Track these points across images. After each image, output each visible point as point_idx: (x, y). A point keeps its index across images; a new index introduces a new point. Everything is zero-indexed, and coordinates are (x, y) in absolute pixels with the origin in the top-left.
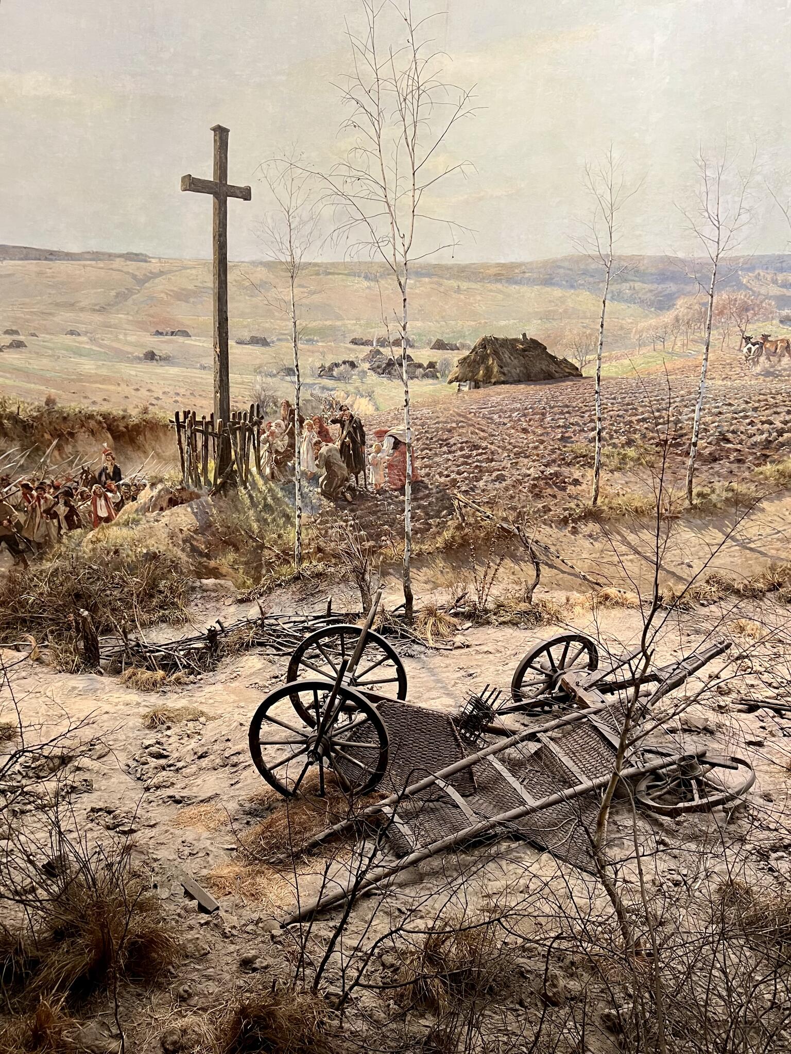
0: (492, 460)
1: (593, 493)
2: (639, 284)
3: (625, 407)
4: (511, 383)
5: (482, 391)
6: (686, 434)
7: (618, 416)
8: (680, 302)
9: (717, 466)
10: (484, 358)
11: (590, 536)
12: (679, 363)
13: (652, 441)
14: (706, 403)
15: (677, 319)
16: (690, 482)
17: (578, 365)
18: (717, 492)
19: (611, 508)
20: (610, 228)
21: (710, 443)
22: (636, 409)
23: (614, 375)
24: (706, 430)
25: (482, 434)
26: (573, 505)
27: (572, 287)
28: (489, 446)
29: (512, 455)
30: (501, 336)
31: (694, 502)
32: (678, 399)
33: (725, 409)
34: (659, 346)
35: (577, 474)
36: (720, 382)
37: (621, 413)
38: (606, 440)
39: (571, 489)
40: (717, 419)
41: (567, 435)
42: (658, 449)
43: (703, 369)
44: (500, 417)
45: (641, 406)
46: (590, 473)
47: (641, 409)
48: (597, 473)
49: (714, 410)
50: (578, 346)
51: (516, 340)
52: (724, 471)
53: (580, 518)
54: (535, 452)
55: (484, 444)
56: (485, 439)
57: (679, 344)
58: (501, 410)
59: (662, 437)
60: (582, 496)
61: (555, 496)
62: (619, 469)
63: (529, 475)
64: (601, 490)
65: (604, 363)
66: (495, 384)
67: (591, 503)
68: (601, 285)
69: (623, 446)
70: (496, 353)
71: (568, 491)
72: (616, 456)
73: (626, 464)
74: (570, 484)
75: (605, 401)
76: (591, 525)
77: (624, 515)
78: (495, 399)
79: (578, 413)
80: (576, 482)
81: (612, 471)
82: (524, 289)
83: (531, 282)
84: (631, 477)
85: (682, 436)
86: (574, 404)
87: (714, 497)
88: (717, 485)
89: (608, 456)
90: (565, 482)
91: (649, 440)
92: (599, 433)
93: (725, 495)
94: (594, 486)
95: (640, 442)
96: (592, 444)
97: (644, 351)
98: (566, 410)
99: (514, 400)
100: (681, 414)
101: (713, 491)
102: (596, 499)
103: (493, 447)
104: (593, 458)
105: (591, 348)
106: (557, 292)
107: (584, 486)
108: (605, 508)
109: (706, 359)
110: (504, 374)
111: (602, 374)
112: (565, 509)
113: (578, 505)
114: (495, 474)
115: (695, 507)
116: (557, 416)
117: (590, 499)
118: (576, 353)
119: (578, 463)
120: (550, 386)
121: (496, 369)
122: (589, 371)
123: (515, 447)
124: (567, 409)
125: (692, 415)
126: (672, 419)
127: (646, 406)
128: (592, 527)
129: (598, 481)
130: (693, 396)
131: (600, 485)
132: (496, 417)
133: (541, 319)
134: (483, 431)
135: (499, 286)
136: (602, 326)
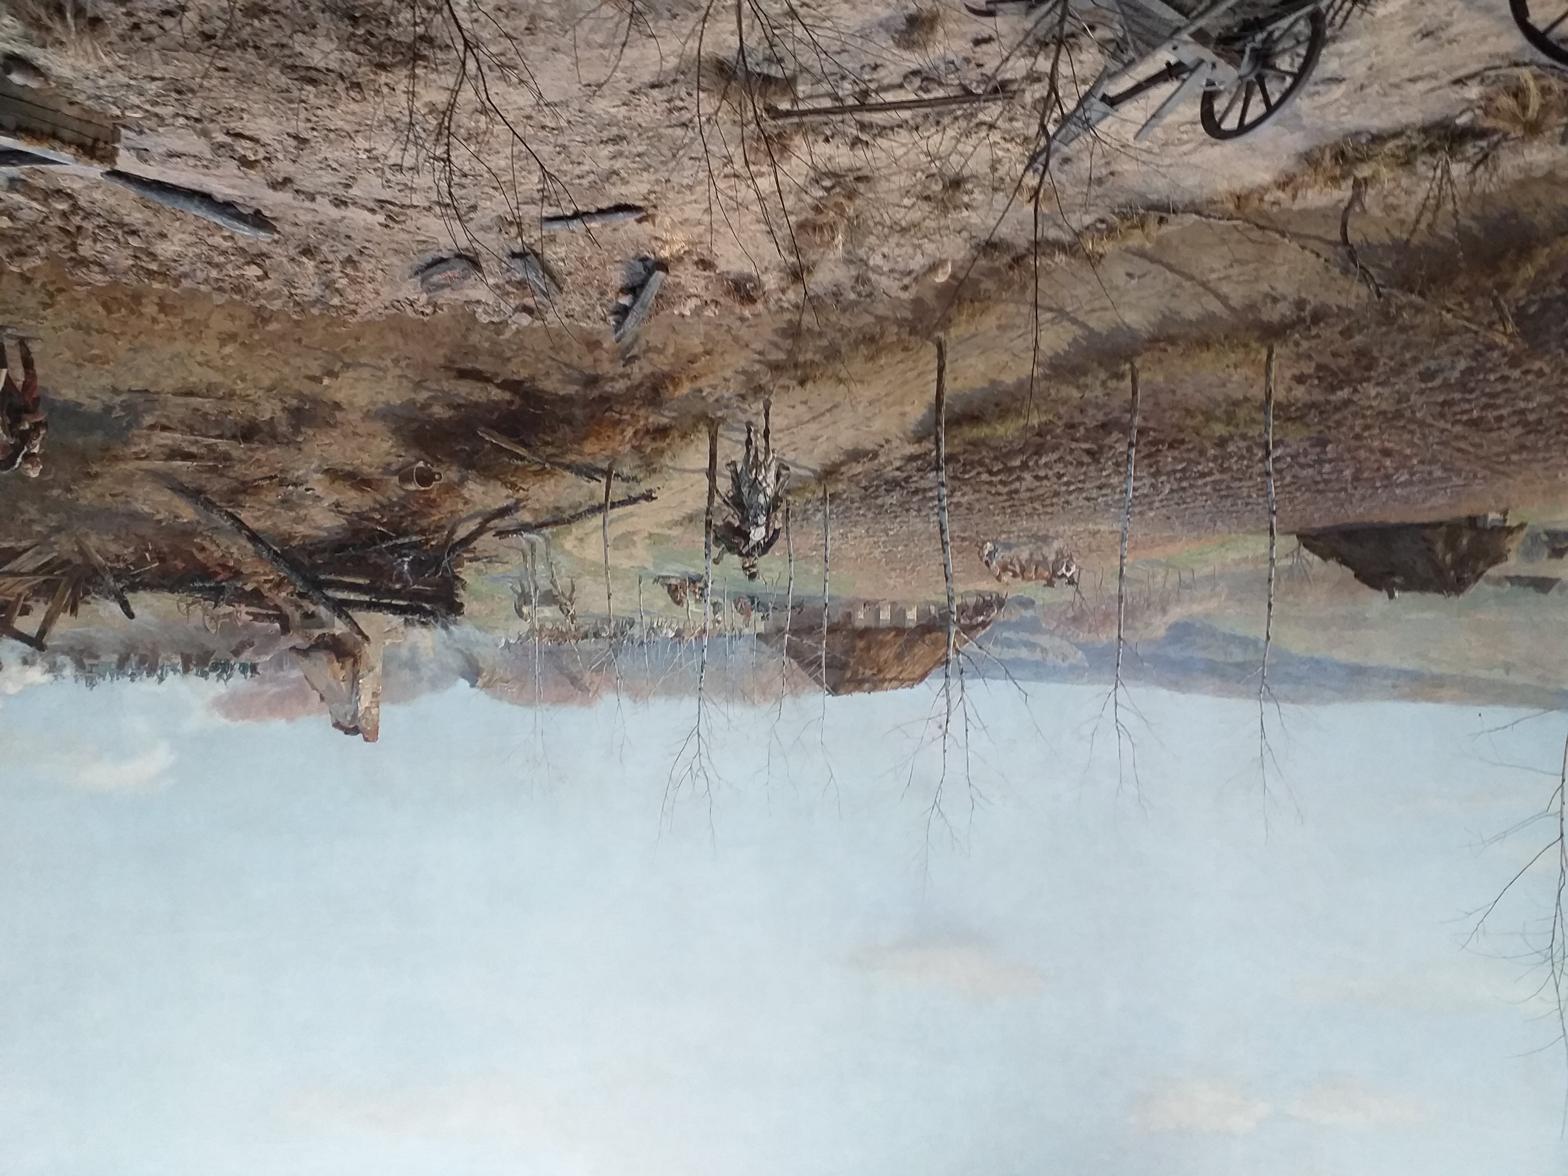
0: (1444, 404)
1: (1274, 365)
2: (1218, 659)
3: (1231, 492)
4: (1412, 525)
5: (1464, 511)
6: (1144, 457)
7: (1240, 480)
8: (1162, 632)
9: (1101, 417)
10: (1460, 562)
11: (1275, 300)
12: (1157, 553)
13: (1190, 446)
14: (1119, 500)
15: (1164, 611)
16: (1134, 393)
17: (1305, 552)
18: (1098, 383)
19: (1246, 346)
20: (1263, 736)
21: (1111, 448)
22: (1215, 490)
23: (1250, 537)
24: (1117, 464)
25: (1462, 445)
26: (1305, 344)
27: (1318, 662)
28: (1449, 426)
29: (1408, 414)
30: (1431, 597)
31: (1128, 366)
32: (1157, 504)
33: (1094, 493)
34: (1186, 575)
35: (1300, 392)
36: (1103, 528)
37: (1237, 484)
38: (1258, 445)
39: (1308, 368)
40: (1103, 480)
41: (1318, 450)
42: (1182, 436)
43: (1126, 545)
44: (1430, 473)
45: (1206, 494)
46: (1279, 394)
47: (1208, 489)
48: (1269, 395)
49: (1109, 491)
50: (1305, 578)
51: (1404, 588)
52: (1091, 411)
53: (1292, 325)
54: (1369, 421)
55: (1458, 429)
56: (1457, 437)
57: (1159, 579)
58: (1428, 483)
59: (1176, 453)
60: (1289, 358)
61: (1335, 355)
62: (1236, 404)
63: (1378, 384)
64: (1263, 371)
65: (1264, 555)
66: (1440, 524)
67: (1277, 350)
68: (1274, 661)
69: (1231, 437)
70: (1440, 571)
71: (1313, 365)
72: (1242, 422)
73: (1226, 412)
74: (1310, 376)
75: (1261, 500)
76: (1275, 317)
77: (1226, 337)
78: (1440, 500)
79: (1300, 482)
80: (1300, 379)
81: (1247, 399)
82: (1395, 663)
83: (1384, 673)
84: (1218, 394)
85: (1148, 456)
86: (1307, 495)
87: (1103, 375)
88: (1099, 392)
89: (1254, 421)
90: (1319, 378)
91: (1194, 448)
92: (1268, 454)
93: (1089, 380)
94: (1273, 376)
95: (1207, 444)
96: (1277, 437)
97: (1207, 570)
98: (1321, 486)
99: (1407, 500)
100: (1152, 486)
101: (1104, 384)
102: (1269, 357)
103: (1442, 424)
104: (1275, 417)
105: (1286, 575)
106: (1341, 655)
107: (1288, 374)
108: (1254, 345)
109: (1122, 557)
110: (1425, 539)
111: (1267, 539)
112: (1318, 336)
113: (1297, 344)
114: (1437, 382)
115: (1129, 359)
116: (1334, 476)
117: (1278, 356)
118: (1308, 568)
119: (1298, 409)
120: (1347, 521)
121: (1439, 546)
122: (1286, 543)
123: (1404, 427)
124: (1318, 487)
125: (1138, 484)
126: (1164, 478)
127: (1202, 494)
128: (1273, 314)
129: (1267, 383)
130: (1137, 510)
131: (1263, 379)
132: (1438, 473)
133: (1366, 619)
134: (1459, 450)
135: (1435, 670)
136: (1270, 605)
